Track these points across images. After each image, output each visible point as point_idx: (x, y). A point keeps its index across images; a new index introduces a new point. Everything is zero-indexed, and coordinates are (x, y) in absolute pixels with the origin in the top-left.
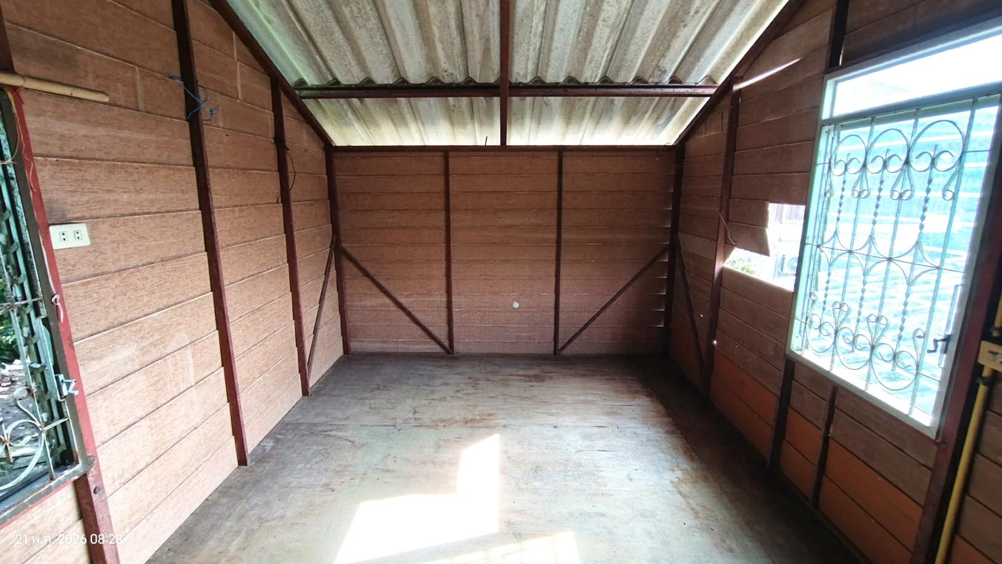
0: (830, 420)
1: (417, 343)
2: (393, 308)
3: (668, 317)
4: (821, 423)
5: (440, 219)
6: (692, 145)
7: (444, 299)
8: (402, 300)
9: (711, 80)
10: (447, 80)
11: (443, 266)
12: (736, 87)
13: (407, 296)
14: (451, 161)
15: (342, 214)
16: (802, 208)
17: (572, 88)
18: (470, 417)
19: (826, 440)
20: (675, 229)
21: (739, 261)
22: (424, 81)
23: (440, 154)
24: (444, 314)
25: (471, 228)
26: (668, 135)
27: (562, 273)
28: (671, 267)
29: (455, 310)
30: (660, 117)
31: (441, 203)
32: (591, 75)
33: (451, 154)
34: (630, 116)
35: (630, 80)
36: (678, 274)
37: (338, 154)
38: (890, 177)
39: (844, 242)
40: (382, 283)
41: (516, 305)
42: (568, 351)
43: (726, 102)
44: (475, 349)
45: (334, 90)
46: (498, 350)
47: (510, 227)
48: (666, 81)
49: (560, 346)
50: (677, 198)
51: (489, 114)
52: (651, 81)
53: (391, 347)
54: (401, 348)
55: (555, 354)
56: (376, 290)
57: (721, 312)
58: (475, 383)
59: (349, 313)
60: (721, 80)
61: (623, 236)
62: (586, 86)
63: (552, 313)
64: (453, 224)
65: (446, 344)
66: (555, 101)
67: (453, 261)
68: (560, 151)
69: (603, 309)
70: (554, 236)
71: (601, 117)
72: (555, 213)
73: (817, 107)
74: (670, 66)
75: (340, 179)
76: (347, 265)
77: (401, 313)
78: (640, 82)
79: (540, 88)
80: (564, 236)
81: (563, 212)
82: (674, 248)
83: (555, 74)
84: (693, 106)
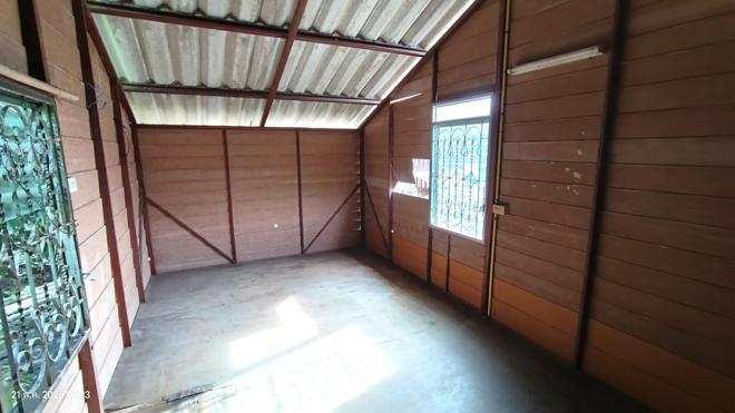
0: (449, 252)
1: (209, 259)
2: (191, 237)
3: (363, 223)
4: (446, 254)
5: (222, 174)
6: (368, 129)
7: (228, 227)
8: (196, 230)
9: (377, 97)
10: (234, 87)
11: (226, 204)
12: (392, 102)
13: (202, 227)
14: (228, 136)
15: (145, 174)
16: (428, 161)
17: (308, 97)
18: (269, 291)
19: (449, 260)
20: (362, 175)
21: (401, 188)
22: (218, 86)
23: (220, 131)
24: (228, 236)
25: (244, 179)
26: (354, 123)
27: (303, 204)
28: (362, 195)
29: (236, 234)
30: (350, 114)
31: (223, 163)
32: (319, 90)
33: (228, 132)
34: (335, 113)
35: (339, 94)
36: (366, 198)
37: (140, 130)
38: (460, 147)
39: (447, 173)
40: (181, 220)
41: (276, 226)
42: (309, 251)
43: (386, 108)
44: (250, 258)
45: (150, 87)
46: (266, 256)
47: (270, 177)
48: (356, 96)
49: (305, 247)
50: (362, 157)
51: (255, 108)
52: (350, 96)
53: (190, 265)
54: (197, 264)
55: (302, 252)
56: (176, 226)
57: (394, 215)
58: (262, 276)
59: (154, 246)
60: (384, 97)
61: (335, 180)
62: (316, 96)
63: (299, 229)
64: (231, 177)
65: (231, 257)
66: (297, 103)
67: (233, 201)
68: (297, 131)
69: (327, 223)
70: (297, 181)
71: (320, 112)
72: (296, 167)
73: (430, 116)
74: (359, 89)
75: (142, 148)
76: (151, 209)
77: (196, 239)
78: (344, 95)
79: (290, 95)
80: (302, 182)
81: (302, 167)
82: (363, 185)
83: (300, 88)
84: (368, 109)
